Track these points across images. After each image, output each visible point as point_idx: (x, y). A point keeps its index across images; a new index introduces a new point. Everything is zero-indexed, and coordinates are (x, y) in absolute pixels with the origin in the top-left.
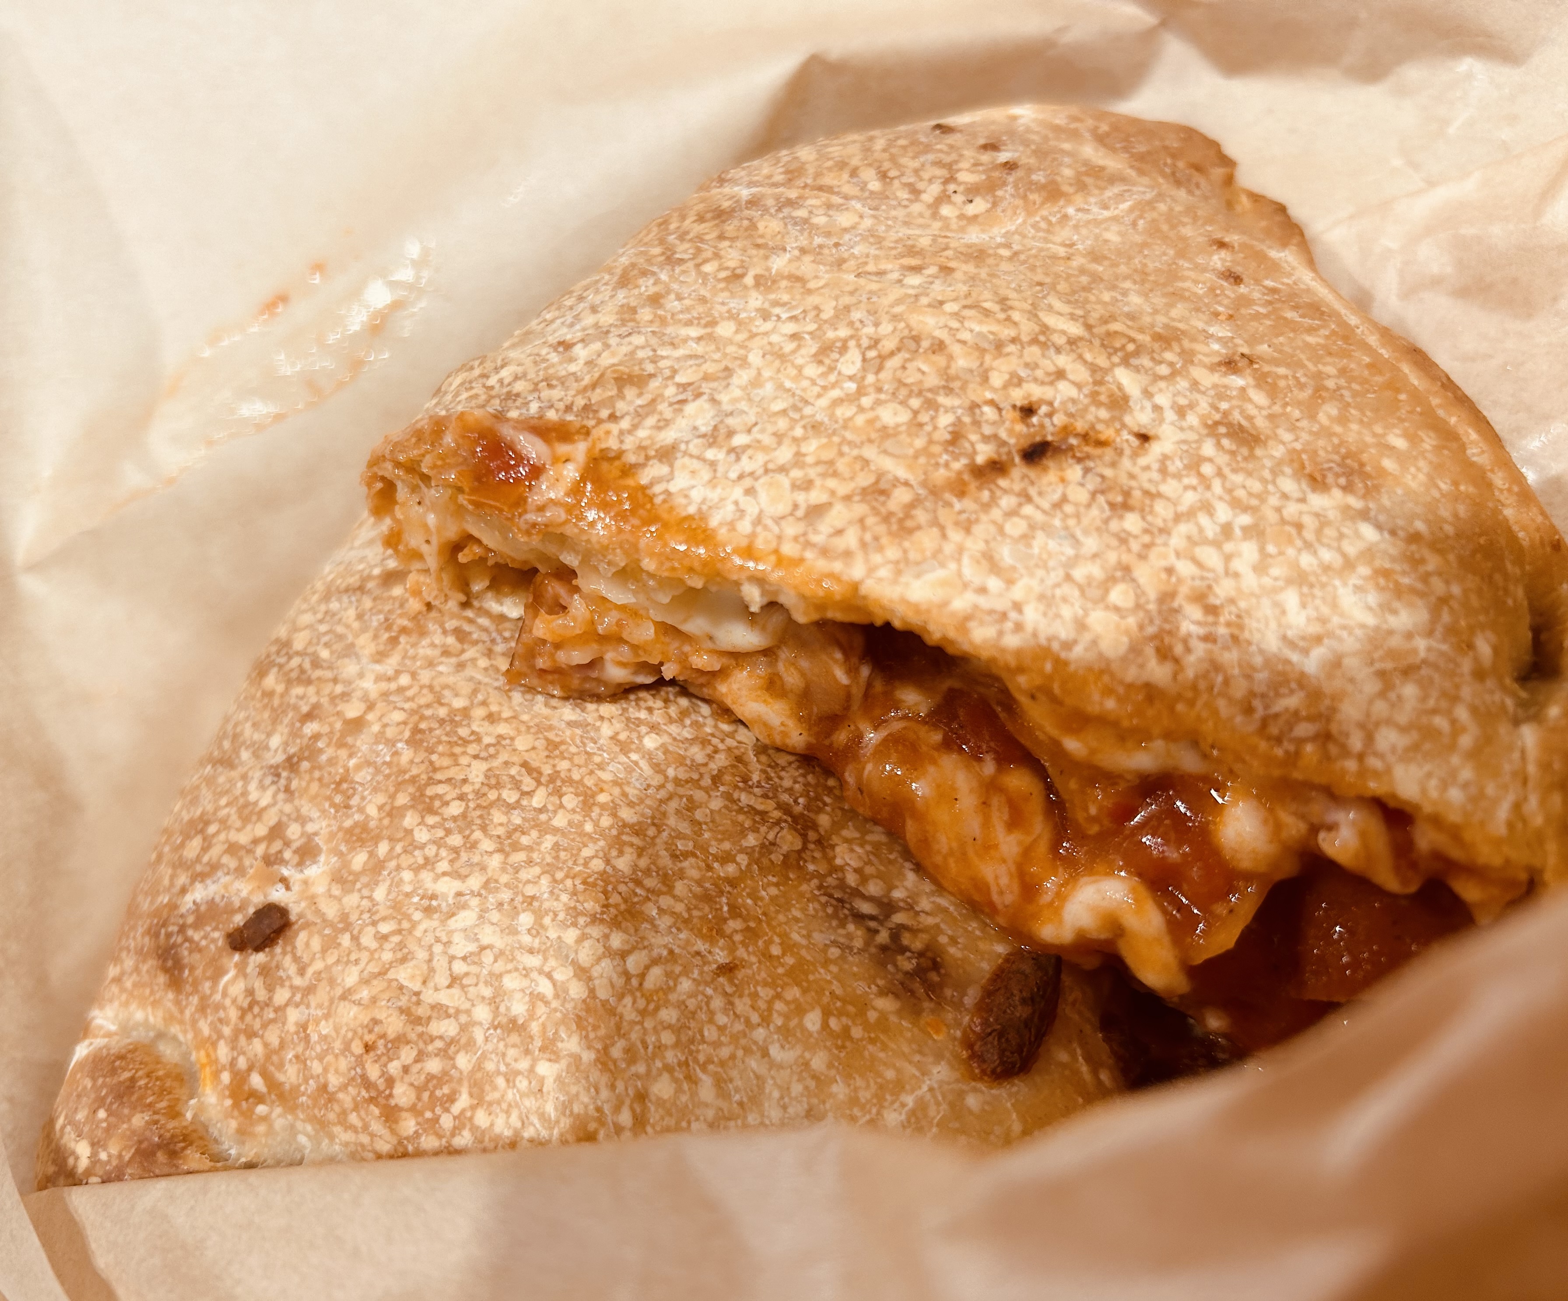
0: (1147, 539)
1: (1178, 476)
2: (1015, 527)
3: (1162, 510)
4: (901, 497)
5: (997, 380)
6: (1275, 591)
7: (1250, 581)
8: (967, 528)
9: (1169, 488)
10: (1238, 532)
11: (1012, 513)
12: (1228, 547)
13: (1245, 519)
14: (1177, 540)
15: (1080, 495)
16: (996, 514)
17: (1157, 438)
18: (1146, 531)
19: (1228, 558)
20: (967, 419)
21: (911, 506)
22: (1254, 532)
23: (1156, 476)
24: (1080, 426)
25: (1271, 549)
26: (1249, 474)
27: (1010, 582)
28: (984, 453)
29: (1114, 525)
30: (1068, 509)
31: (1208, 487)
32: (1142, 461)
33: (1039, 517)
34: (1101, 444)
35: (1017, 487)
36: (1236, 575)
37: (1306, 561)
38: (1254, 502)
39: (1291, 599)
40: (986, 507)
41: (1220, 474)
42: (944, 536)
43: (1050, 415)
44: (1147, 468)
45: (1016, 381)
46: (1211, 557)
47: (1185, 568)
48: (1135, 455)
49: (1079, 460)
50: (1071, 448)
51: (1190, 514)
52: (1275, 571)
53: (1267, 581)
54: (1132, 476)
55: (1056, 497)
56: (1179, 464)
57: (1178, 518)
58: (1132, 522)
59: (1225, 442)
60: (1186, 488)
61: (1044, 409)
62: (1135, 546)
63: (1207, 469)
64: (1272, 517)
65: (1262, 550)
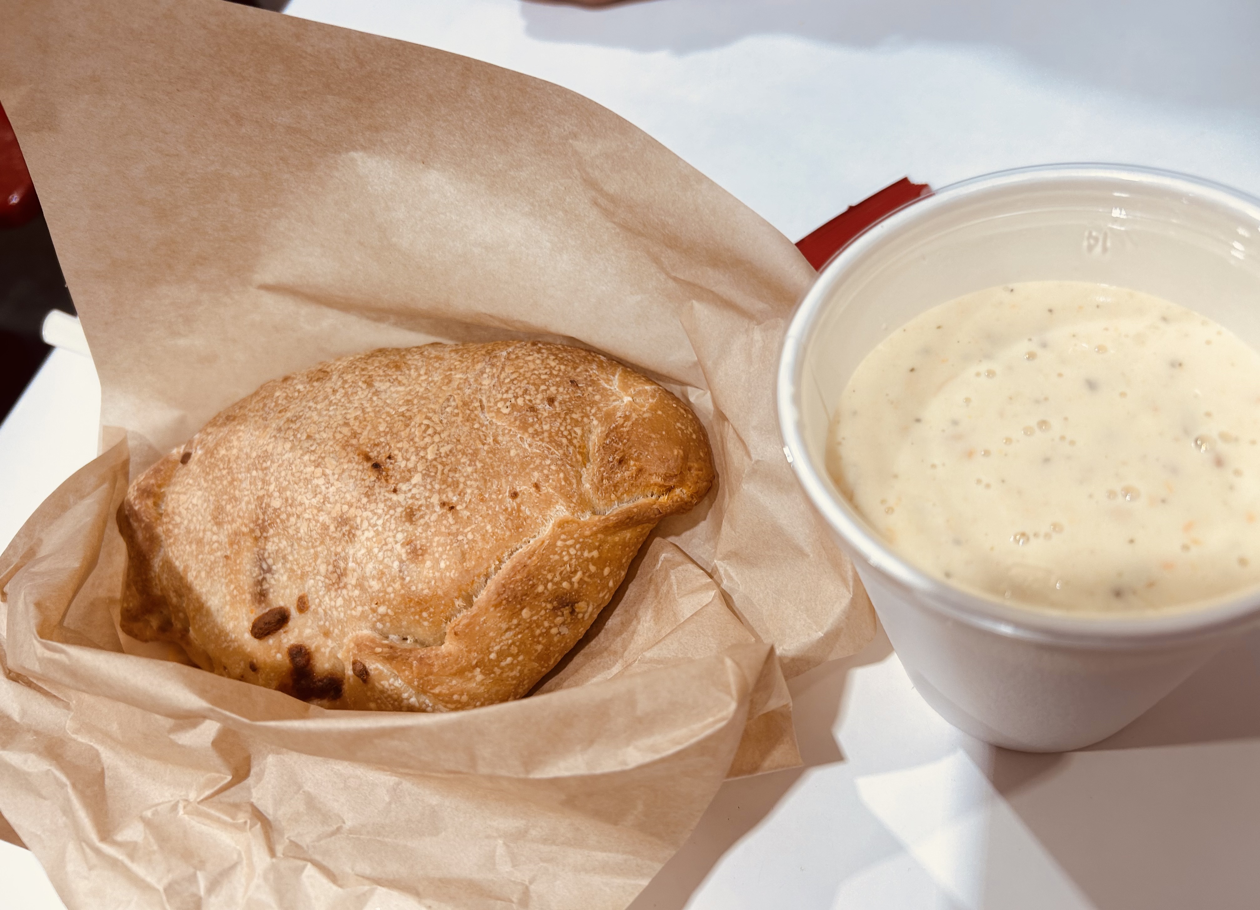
0: (362, 506)
1: (385, 505)
2: (354, 473)
3: (373, 506)
4: (354, 442)
5: (400, 445)
6: (364, 547)
7: (363, 538)
8: (350, 461)
9: (381, 505)
10: (375, 529)
11: (358, 470)
12: (370, 528)
13: (380, 529)
14: (365, 514)
15: (367, 483)
16: (356, 466)
17: (397, 494)
18: (364, 505)
19: (367, 530)
20: (384, 444)
21: (352, 445)
22: (377, 533)
23: (383, 499)
24: (390, 473)
25: (374, 539)
26: (396, 524)
27: (338, 480)
28: (373, 455)
29: (362, 496)
30: (363, 483)
31: (386, 515)
32: (386, 494)
33: (359, 477)
34: (387, 480)
35: (365, 467)
36: (363, 534)
37: (376, 550)
38: (387, 529)
39: (363, 551)
40: (357, 463)
41: (391, 516)
42: (344, 458)
43: (391, 463)
44: (384, 496)
45: (400, 450)
46: (365, 524)
47: (358, 520)
48: (388, 491)
49: (378, 478)
50: (381, 474)
51: (375, 514)
52: (369, 543)
53: (365, 542)
54: (379, 493)
55: (365, 478)
56: (390, 504)
57: (371, 511)
58: (364, 500)
59: (404, 513)
60: (383, 509)
61: (393, 461)
62: (359, 504)
63: (392, 512)
64: (385, 536)
65: (373, 537)
